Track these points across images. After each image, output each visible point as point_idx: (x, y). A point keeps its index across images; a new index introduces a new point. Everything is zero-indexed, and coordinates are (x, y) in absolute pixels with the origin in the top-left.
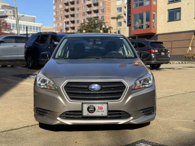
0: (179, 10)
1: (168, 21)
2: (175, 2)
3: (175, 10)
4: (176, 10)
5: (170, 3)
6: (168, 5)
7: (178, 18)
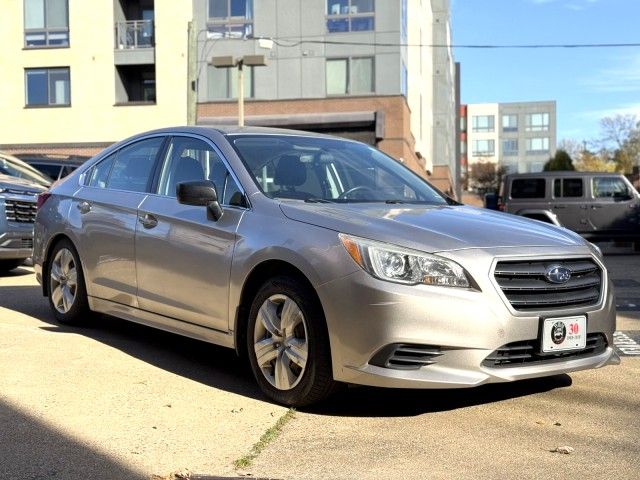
0: (63, 73)
1: (27, 107)
2: (48, 45)
3: (49, 72)
4: (53, 72)
5: (31, 46)
6: (25, 51)
7: (60, 98)
